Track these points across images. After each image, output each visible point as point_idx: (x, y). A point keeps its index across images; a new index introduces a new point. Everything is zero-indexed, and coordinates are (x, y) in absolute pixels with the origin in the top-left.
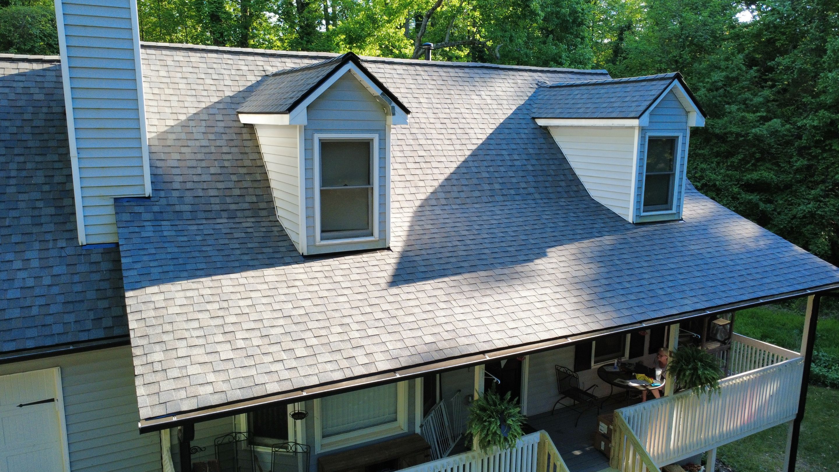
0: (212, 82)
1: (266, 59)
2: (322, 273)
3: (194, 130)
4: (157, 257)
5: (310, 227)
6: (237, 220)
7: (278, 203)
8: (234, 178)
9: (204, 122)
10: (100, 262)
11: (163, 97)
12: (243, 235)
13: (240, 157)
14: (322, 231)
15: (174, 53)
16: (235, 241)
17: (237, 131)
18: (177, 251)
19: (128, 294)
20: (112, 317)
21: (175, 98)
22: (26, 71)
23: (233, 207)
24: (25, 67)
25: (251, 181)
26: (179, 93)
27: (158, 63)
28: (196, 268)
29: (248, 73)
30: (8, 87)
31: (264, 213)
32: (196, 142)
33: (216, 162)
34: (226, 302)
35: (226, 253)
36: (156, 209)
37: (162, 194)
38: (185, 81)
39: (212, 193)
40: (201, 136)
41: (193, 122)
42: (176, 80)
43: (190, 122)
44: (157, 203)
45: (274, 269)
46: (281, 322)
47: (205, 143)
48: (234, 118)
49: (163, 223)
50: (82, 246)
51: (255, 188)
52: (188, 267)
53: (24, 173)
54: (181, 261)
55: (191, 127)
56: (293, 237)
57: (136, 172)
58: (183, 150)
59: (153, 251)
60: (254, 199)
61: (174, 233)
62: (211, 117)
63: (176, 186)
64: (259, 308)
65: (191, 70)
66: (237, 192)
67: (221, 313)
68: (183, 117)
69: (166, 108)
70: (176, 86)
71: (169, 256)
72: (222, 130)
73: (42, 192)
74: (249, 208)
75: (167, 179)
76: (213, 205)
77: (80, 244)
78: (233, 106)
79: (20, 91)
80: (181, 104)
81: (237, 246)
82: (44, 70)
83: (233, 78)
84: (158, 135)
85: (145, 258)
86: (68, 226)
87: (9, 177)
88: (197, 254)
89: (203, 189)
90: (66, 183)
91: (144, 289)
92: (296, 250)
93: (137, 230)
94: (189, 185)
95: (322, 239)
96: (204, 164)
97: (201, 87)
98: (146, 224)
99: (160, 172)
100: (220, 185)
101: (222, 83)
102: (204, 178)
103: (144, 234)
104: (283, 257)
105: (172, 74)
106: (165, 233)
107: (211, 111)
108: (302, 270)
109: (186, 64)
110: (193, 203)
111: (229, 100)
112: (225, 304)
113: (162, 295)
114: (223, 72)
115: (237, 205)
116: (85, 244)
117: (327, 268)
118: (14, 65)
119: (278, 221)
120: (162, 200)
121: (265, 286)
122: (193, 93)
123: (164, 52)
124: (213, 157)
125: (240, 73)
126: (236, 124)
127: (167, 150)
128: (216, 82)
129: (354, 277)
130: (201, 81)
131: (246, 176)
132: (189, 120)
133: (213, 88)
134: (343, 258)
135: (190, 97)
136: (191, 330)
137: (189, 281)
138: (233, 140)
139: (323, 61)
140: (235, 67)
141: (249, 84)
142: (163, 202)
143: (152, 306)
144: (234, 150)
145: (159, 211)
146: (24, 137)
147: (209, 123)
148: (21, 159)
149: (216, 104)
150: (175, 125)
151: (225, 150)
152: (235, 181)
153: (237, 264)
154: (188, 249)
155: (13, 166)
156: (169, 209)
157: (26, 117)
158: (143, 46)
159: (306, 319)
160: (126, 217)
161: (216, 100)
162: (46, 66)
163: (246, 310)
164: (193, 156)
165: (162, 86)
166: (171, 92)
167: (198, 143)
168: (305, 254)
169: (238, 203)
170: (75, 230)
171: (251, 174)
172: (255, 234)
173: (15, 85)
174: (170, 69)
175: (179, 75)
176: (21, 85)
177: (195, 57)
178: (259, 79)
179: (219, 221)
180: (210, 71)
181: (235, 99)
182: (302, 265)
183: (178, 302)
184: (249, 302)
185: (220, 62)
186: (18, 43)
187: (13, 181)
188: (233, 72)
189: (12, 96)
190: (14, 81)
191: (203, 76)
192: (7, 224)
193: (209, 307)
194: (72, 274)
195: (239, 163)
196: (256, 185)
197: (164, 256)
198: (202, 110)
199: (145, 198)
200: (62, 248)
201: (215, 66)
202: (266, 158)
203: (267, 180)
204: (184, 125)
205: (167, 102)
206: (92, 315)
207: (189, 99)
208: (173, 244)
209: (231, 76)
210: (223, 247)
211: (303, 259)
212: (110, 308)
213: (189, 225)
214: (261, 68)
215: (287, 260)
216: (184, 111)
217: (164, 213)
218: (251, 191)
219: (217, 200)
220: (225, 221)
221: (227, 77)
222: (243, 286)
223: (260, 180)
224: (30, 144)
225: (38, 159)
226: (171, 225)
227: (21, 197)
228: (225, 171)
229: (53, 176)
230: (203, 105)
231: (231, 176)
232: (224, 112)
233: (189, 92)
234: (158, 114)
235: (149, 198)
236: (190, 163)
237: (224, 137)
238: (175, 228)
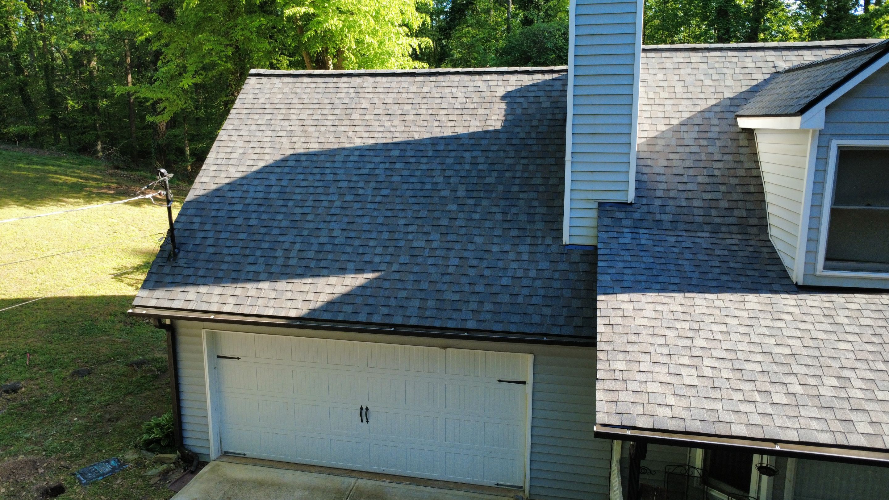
0: (711, 83)
1: (779, 53)
2: (820, 310)
3: (686, 135)
4: (632, 265)
5: (811, 252)
6: (721, 235)
7: (772, 221)
8: (723, 188)
9: (697, 127)
10: (578, 263)
11: (657, 101)
12: (726, 253)
13: (733, 165)
14: (827, 259)
15: (674, 54)
16: (716, 258)
17: (733, 136)
18: (652, 261)
19: (600, 297)
20: (583, 317)
21: (670, 102)
22: (539, 81)
23: (718, 220)
24: (538, 78)
25: (743, 193)
26: (674, 97)
27: (657, 66)
28: (669, 282)
29: (755, 71)
30: (523, 97)
31: (754, 230)
32: (686, 148)
33: (705, 170)
34: (698, 323)
35: (704, 269)
36: (636, 216)
37: (645, 201)
38: (682, 83)
39: (696, 203)
40: (691, 142)
41: (686, 127)
42: (673, 83)
43: (682, 127)
44: (638, 210)
45: (758, 295)
46: (759, 358)
47: (695, 149)
48: (730, 121)
49: (642, 231)
50: (565, 245)
51: (746, 201)
52: (661, 279)
53: (526, 175)
54: (655, 272)
55: (682, 133)
56: (786, 262)
57: (622, 177)
58: (672, 156)
59: (629, 258)
60: (744, 213)
61: (651, 242)
62: (706, 122)
63: (659, 193)
64: (734, 337)
65: (690, 71)
66: (724, 204)
67: (690, 334)
68: (675, 122)
69: (659, 113)
70: (672, 89)
71: (643, 266)
72: (716, 136)
73: (538, 192)
74: (736, 223)
75: (651, 185)
76: (695, 217)
77: (564, 244)
78: (732, 109)
79: (532, 100)
80: (675, 108)
81: (717, 264)
82: (553, 80)
83: (736, 77)
84: (648, 141)
85: (621, 265)
86: (556, 226)
87: (515, 178)
88: (672, 267)
89: (687, 199)
90: (558, 185)
91: (615, 295)
92: (788, 277)
93: (616, 235)
94: (673, 194)
95: (826, 268)
96: (691, 172)
97: (699, 89)
98: (625, 230)
99: (645, 178)
100: (707, 196)
101: (722, 83)
102: (690, 187)
103: (621, 240)
104: (770, 284)
105: (669, 77)
106: (643, 242)
107: (706, 115)
108: (793, 302)
109: (685, 65)
110: (674, 213)
111: (728, 102)
112: (695, 326)
113: (632, 304)
114: (726, 71)
115: (722, 219)
116: (568, 243)
117: (827, 305)
118: (529, 77)
119: (770, 241)
120: (643, 207)
121: (745, 314)
122: (690, 96)
123: (664, 54)
124: (702, 165)
125: (746, 71)
126: (732, 129)
127: (655, 156)
128: (716, 83)
129: (863, 321)
130: (699, 83)
131: (738, 187)
132: (682, 124)
133: (712, 89)
134: (851, 295)
135: (685, 101)
136: (656, 345)
137: (660, 294)
138: (727, 146)
139: (856, 49)
140: (739, 65)
141: (755, 83)
142: (645, 209)
143: (620, 313)
144: (726, 157)
145: (639, 218)
146: (530, 142)
147: (703, 128)
148: (525, 161)
149: (713, 107)
150: (666, 131)
151: (717, 157)
152: (723, 192)
153: (714, 284)
154: (663, 261)
155: (519, 167)
156: (649, 217)
157: (535, 123)
158: (644, 50)
159: (791, 360)
160: (607, 221)
161: (714, 102)
162: (556, 76)
163: (719, 336)
164: (681, 164)
165: (658, 89)
166: (666, 95)
167: (687, 150)
168: (801, 283)
169: (724, 217)
170: (561, 230)
171: (744, 185)
172: (740, 253)
173: (528, 94)
174: (669, 71)
175: (677, 77)
176: (533, 94)
177: (696, 57)
178: (767, 76)
179: (700, 234)
180: (710, 71)
181: (736, 101)
182: (795, 296)
183: (647, 314)
184: (723, 328)
185: (724, 60)
186: (535, 57)
187: (517, 181)
188: (737, 71)
189: (525, 105)
190: (528, 91)
191: (702, 77)
192: (508, 219)
193: (678, 325)
194: (554, 271)
195: (732, 172)
196: (748, 197)
197: (638, 265)
198: (696, 114)
199: (627, 204)
200: (548, 245)
201: (717, 65)
202: (765, 168)
203: (762, 193)
204: (675, 130)
205: (661, 106)
206: (565, 312)
207: (684, 102)
208: (649, 254)
209: (734, 75)
210: (702, 263)
211: (796, 289)
212: (582, 308)
213: (667, 235)
214: (771, 64)
215: (775, 287)
216: (678, 115)
217: (644, 221)
218: (741, 204)
219: (701, 212)
220: (707, 235)
221: (729, 77)
222: (718, 309)
223: (753, 193)
224: (534, 148)
225: (539, 162)
226: (649, 234)
227: (522, 196)
228: (714, 180)
229: (549, 178)
230: (699, 109)
231: (721, 187)
232: (721, 116)
233: (686, 95)
234: (650, 119)
235: (631, 204)
236: (675, 171)
237: (718, 143)
238: (652, 237)
